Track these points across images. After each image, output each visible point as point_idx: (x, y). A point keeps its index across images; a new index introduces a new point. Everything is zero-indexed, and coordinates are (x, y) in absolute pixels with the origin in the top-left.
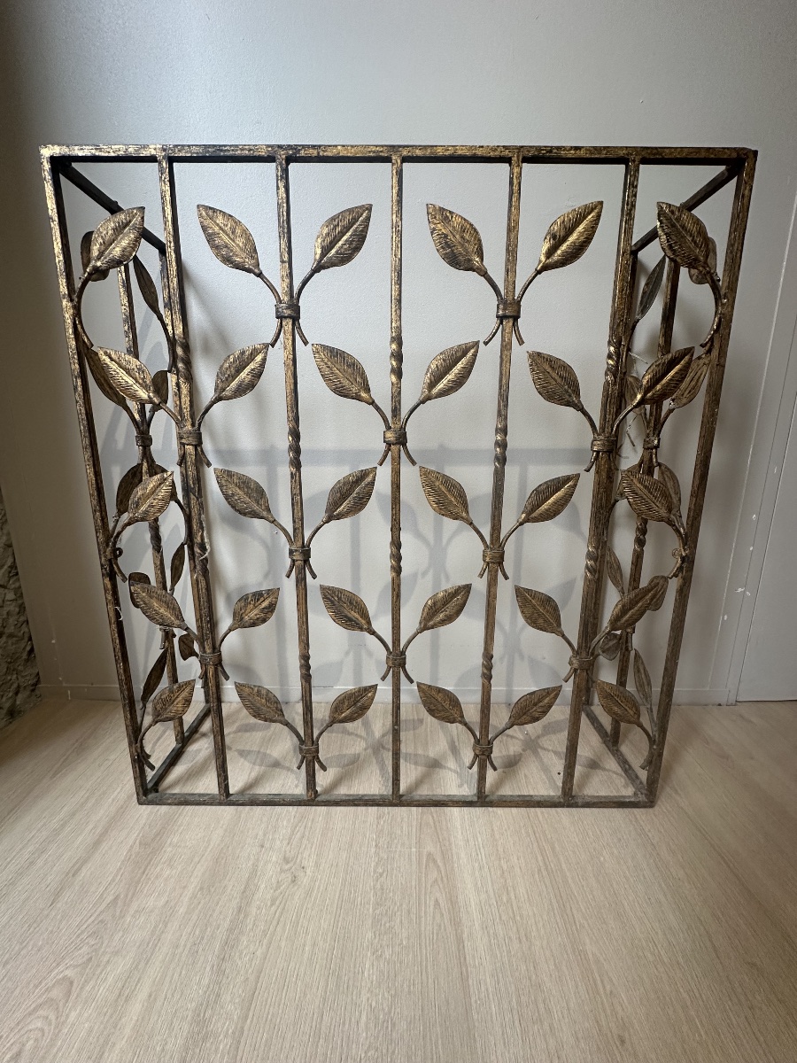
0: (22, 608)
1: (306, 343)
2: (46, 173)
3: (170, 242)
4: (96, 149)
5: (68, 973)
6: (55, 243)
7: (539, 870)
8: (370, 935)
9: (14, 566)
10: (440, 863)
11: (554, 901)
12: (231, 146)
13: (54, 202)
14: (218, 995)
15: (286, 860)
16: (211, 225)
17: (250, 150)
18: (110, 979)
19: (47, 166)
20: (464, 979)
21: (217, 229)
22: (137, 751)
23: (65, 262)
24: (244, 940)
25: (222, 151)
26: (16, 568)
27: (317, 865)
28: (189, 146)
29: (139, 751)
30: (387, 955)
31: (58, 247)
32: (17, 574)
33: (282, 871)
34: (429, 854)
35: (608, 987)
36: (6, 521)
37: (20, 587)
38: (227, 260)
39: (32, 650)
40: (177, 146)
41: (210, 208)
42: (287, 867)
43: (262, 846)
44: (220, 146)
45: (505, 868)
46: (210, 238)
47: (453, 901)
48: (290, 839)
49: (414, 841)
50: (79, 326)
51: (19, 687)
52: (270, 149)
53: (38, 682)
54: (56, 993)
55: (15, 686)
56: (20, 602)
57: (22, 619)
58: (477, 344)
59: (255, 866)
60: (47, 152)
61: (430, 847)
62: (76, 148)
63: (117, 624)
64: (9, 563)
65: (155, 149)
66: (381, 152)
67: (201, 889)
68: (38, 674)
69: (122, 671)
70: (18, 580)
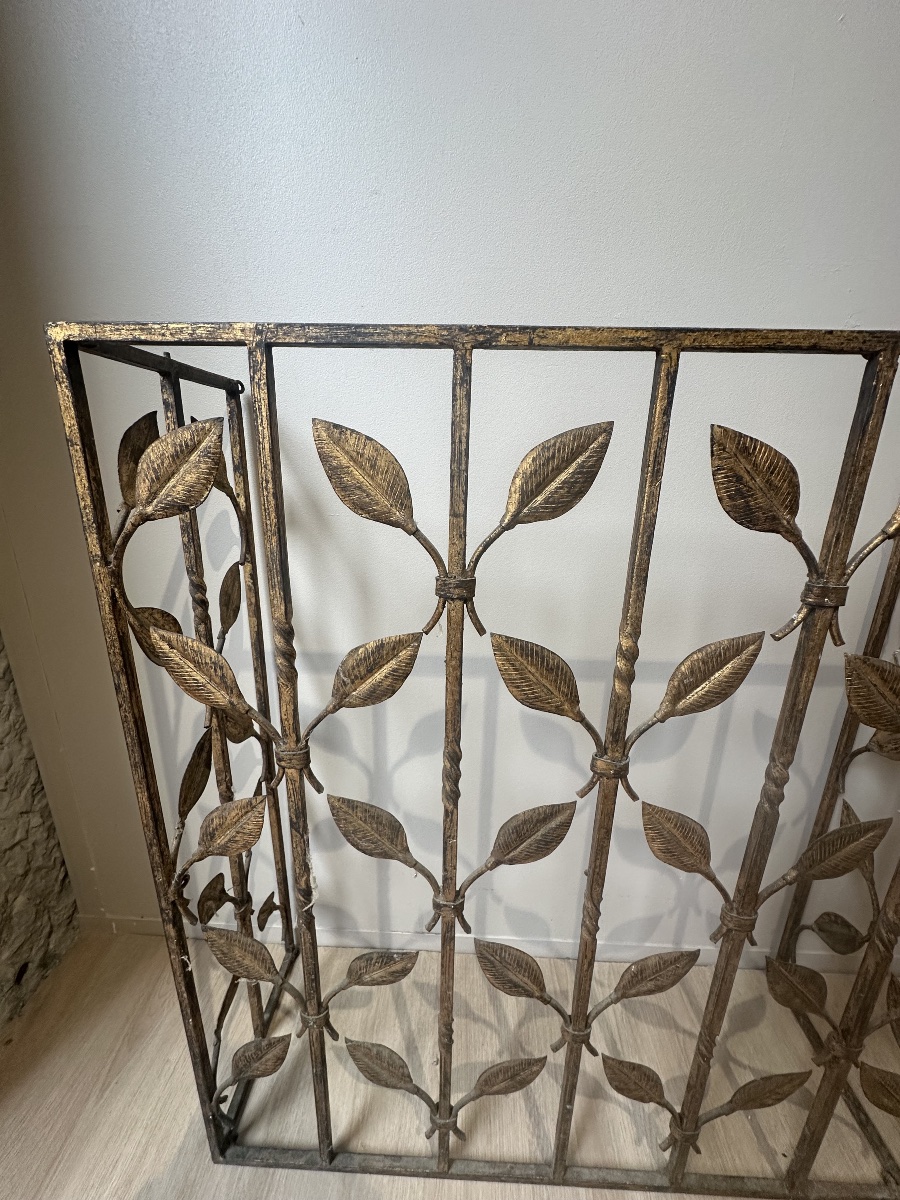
0: (51, 830)
1: (481, 631)
2: (58, 368)
3: (267, 482)
4: (141, 329)
6: (78, 479)
9: (39, 781)
12: (375, 326)
13: (73, 413)
16: (335, 453)
17: (409, 334)
19: (59, 357)
21: (344, 461)
22: (212, 1111)
23: (95, 508)
25: (359, 334)
26: (41, 783)
28: (303, 326)
29: (215, 1110)
31: (82, 484)
32: (43, 788)
36: (26, 728)
37: (47, 805)
38: (362, 508)
39: (66, 875)
40: (280, 325)
41: (336, 426)
44: (358, 326)
46: (334, 473)
50: (120, 602)
51: (52, 927)
52: (445, 333)
53: (75, 910)
56: (48, 824)
57: (52, 842)
58: (761, 636)
60: (58, 333)
62: (108, 328)
63: (185, 976)
64: (32, 781)
65: (243, 330)
66: (644, 339)
68: (75, 902)
69: (191, 1028)
70: (44, 796)
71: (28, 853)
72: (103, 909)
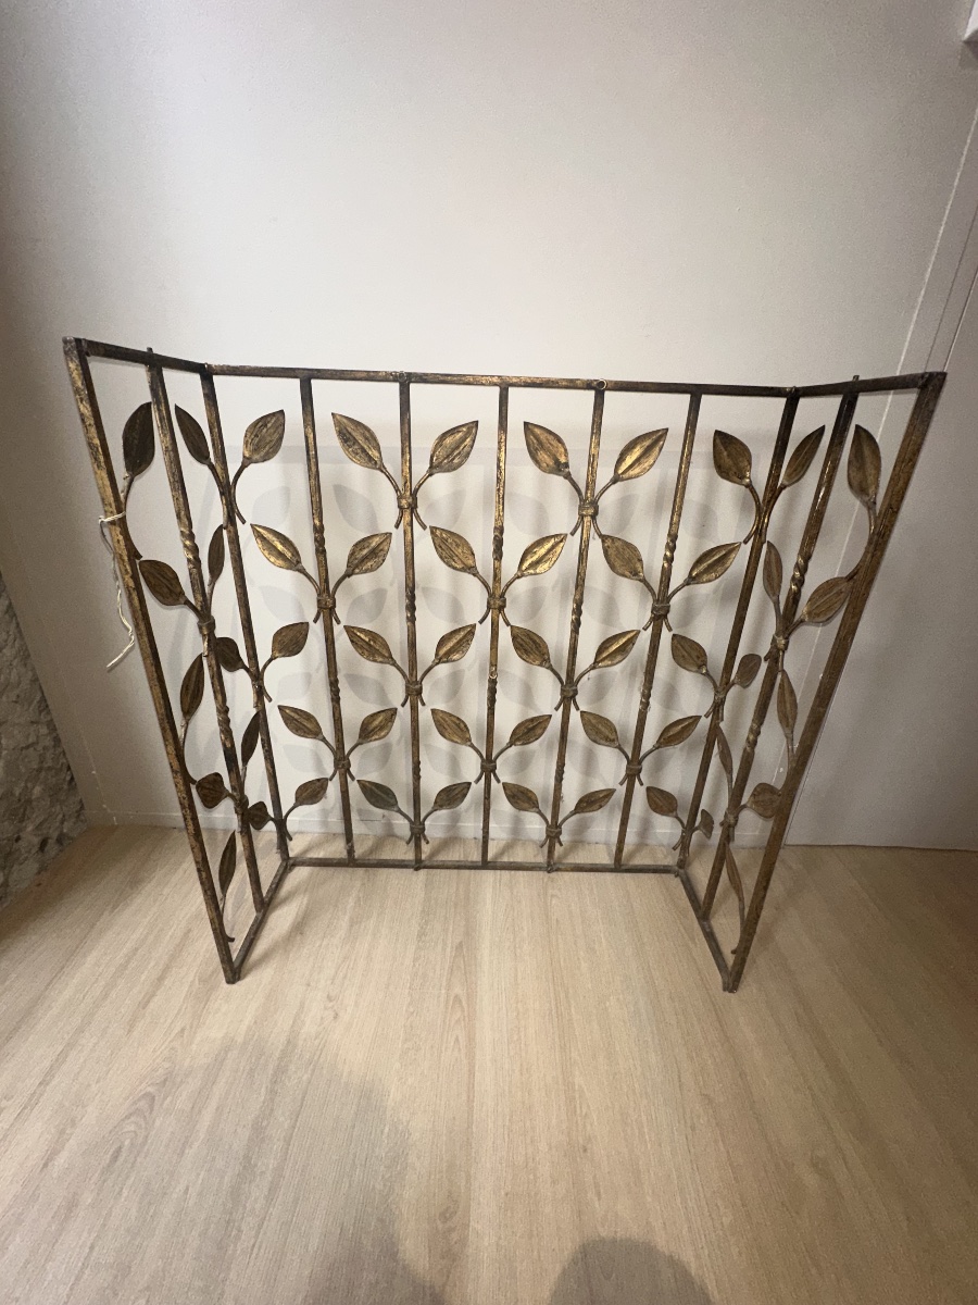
0: (57, 741)
5: (150, 1089)
7: (550, 1013)
8: (397, 1065)
9: (43, 699)
10: (464, 1003)
11: (557, 1040)
14: (272, 1110)
15: (329, 998)
18: (185, 1093)
20: (470, 1100)
24: (292, 1068)
26: (45, 701)
27: (357, 1004)
30: (410, 1081)
32: (47, 706)
33: (326, 1008)
34: (456, 996)
35: (584, 1111)
36: (29, 655)
37: (52, 720)
39: (72, 779)
42: (331, 1004)
43: (309, 985)
45: (521, 1010)
47: (471, 1039)
48: (333, 979)
49: (444, 984)
51: (64, 816)
53: (82, 808)
54: (143, 1104)
55: (60, 816)
56: (55, 735)
57: (60, 750)
59: (302, 1005)
61: (458, 990)
64: (38, 698)
67: (255, 1022)
68: (81, 801)
70: (49, 713)
71: (40, 755)
72: (105, 806)
